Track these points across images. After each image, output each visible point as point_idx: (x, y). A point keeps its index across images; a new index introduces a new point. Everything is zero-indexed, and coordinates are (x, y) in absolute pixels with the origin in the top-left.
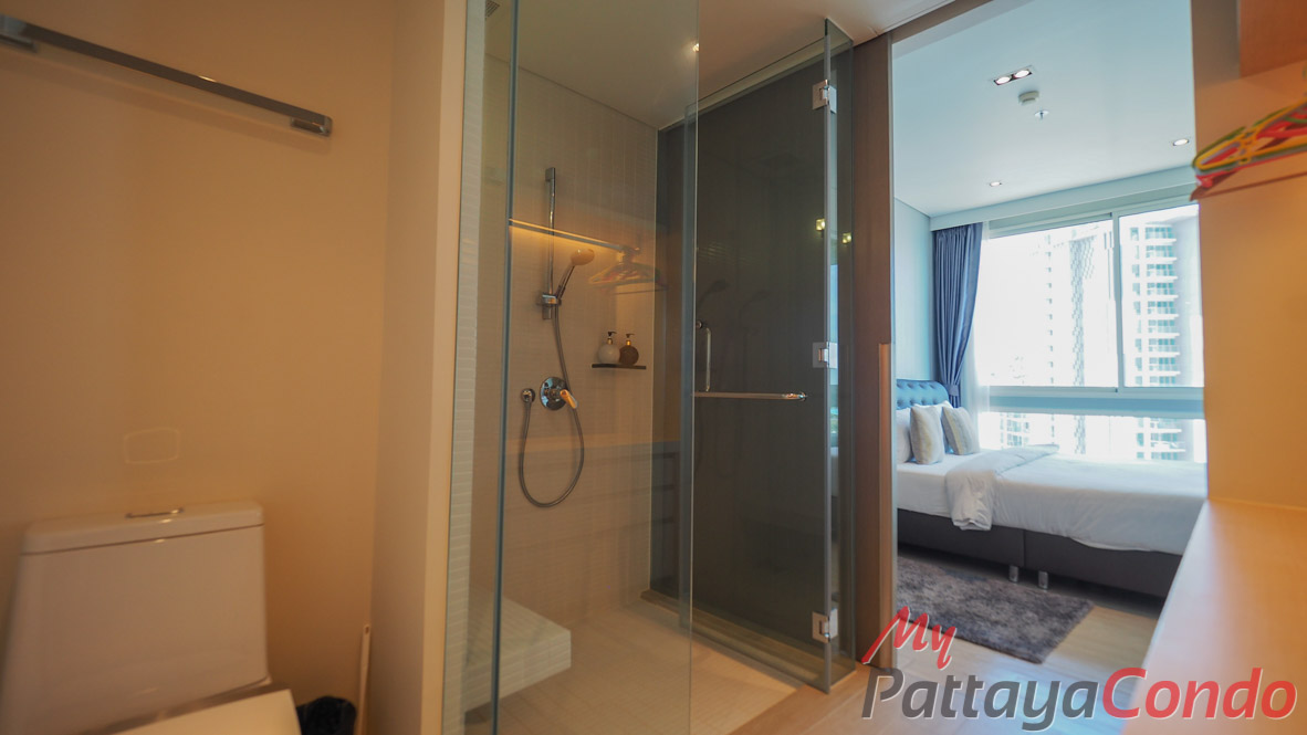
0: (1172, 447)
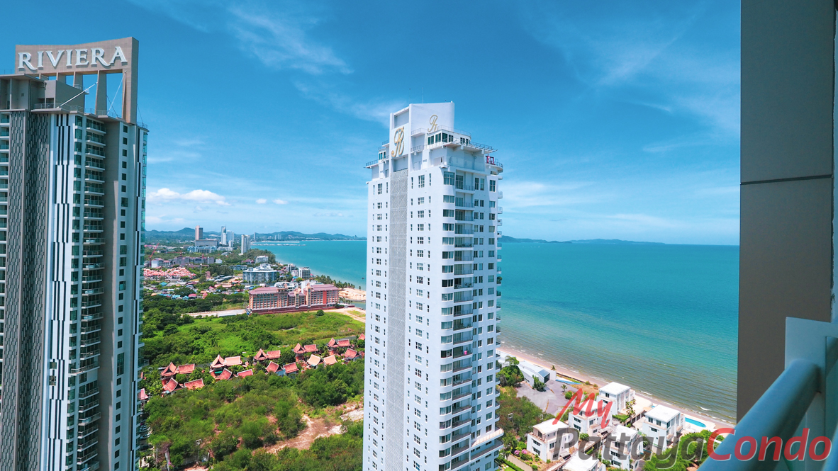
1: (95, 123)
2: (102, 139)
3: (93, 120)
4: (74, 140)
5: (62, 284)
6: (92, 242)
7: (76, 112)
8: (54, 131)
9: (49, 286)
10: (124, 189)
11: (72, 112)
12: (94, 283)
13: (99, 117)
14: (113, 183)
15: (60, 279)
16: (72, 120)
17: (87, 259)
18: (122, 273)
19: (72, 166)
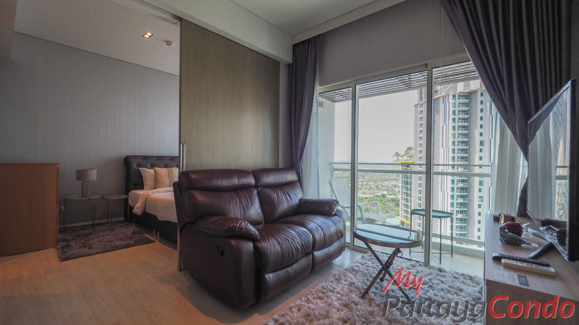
0: (464, 185)
1: (463, 96)
2: (467, 105)
3: (462, 94)
4: (452, 109)
5: (446, 193)
6: (462, 169)
7: (452, 92)
8: (442, 106)
9: (440, 194)
10: (481, 134)
11: (450, 93)
12: (463, 195)
13: (465, 91)
14: (474, 131)
15: (445, 191)
16: (451, 97)
17: (459, 180)
18: (480, 190)
19: (451, 124)
